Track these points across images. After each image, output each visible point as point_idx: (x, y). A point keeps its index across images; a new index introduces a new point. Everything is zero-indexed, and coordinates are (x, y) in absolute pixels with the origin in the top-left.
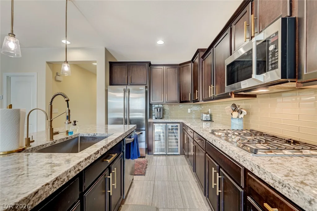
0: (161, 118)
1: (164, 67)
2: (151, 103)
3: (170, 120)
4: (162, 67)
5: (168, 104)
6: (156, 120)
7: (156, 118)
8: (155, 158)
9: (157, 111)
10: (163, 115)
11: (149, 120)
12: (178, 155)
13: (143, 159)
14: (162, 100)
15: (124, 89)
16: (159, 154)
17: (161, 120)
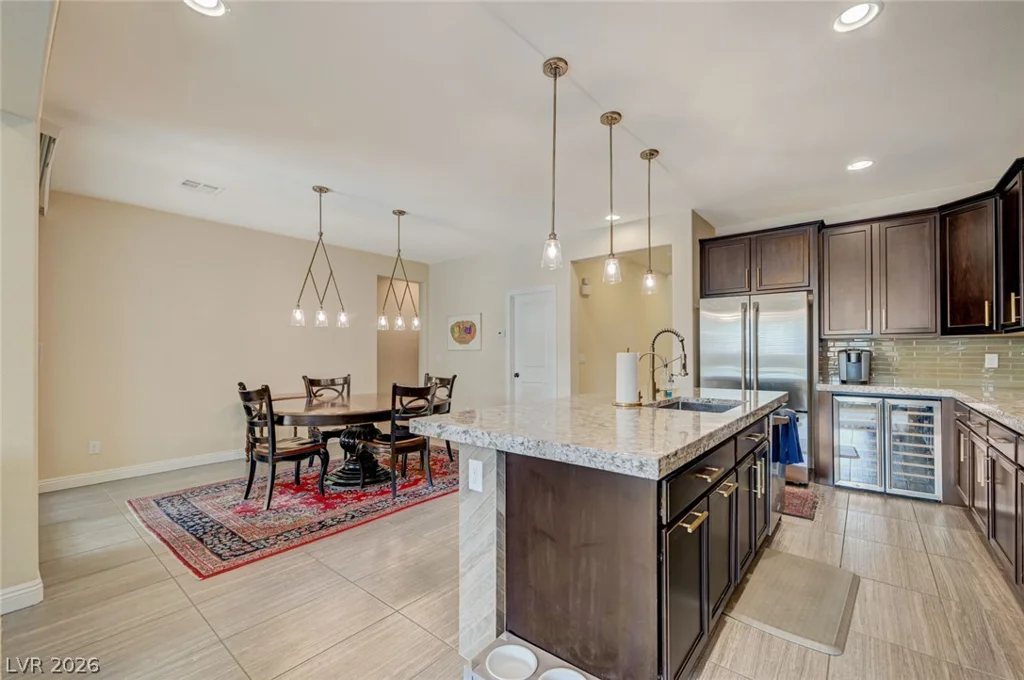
0: (864, 383)
1: (875, 226)
2: (823, 337)
3: (898, 389)
4: (867, 227)
5: (892, 340)
6: (845, 386)
7: (844, 382)
8: (842, 495)
9: (849, 360)
10: (870, 374)
11: (819, 387)
12: (936, 502)
13: (802, 490)
14: (866, 328)
15: (742, 304)
16: (855, 487)
17: (862, 387)
